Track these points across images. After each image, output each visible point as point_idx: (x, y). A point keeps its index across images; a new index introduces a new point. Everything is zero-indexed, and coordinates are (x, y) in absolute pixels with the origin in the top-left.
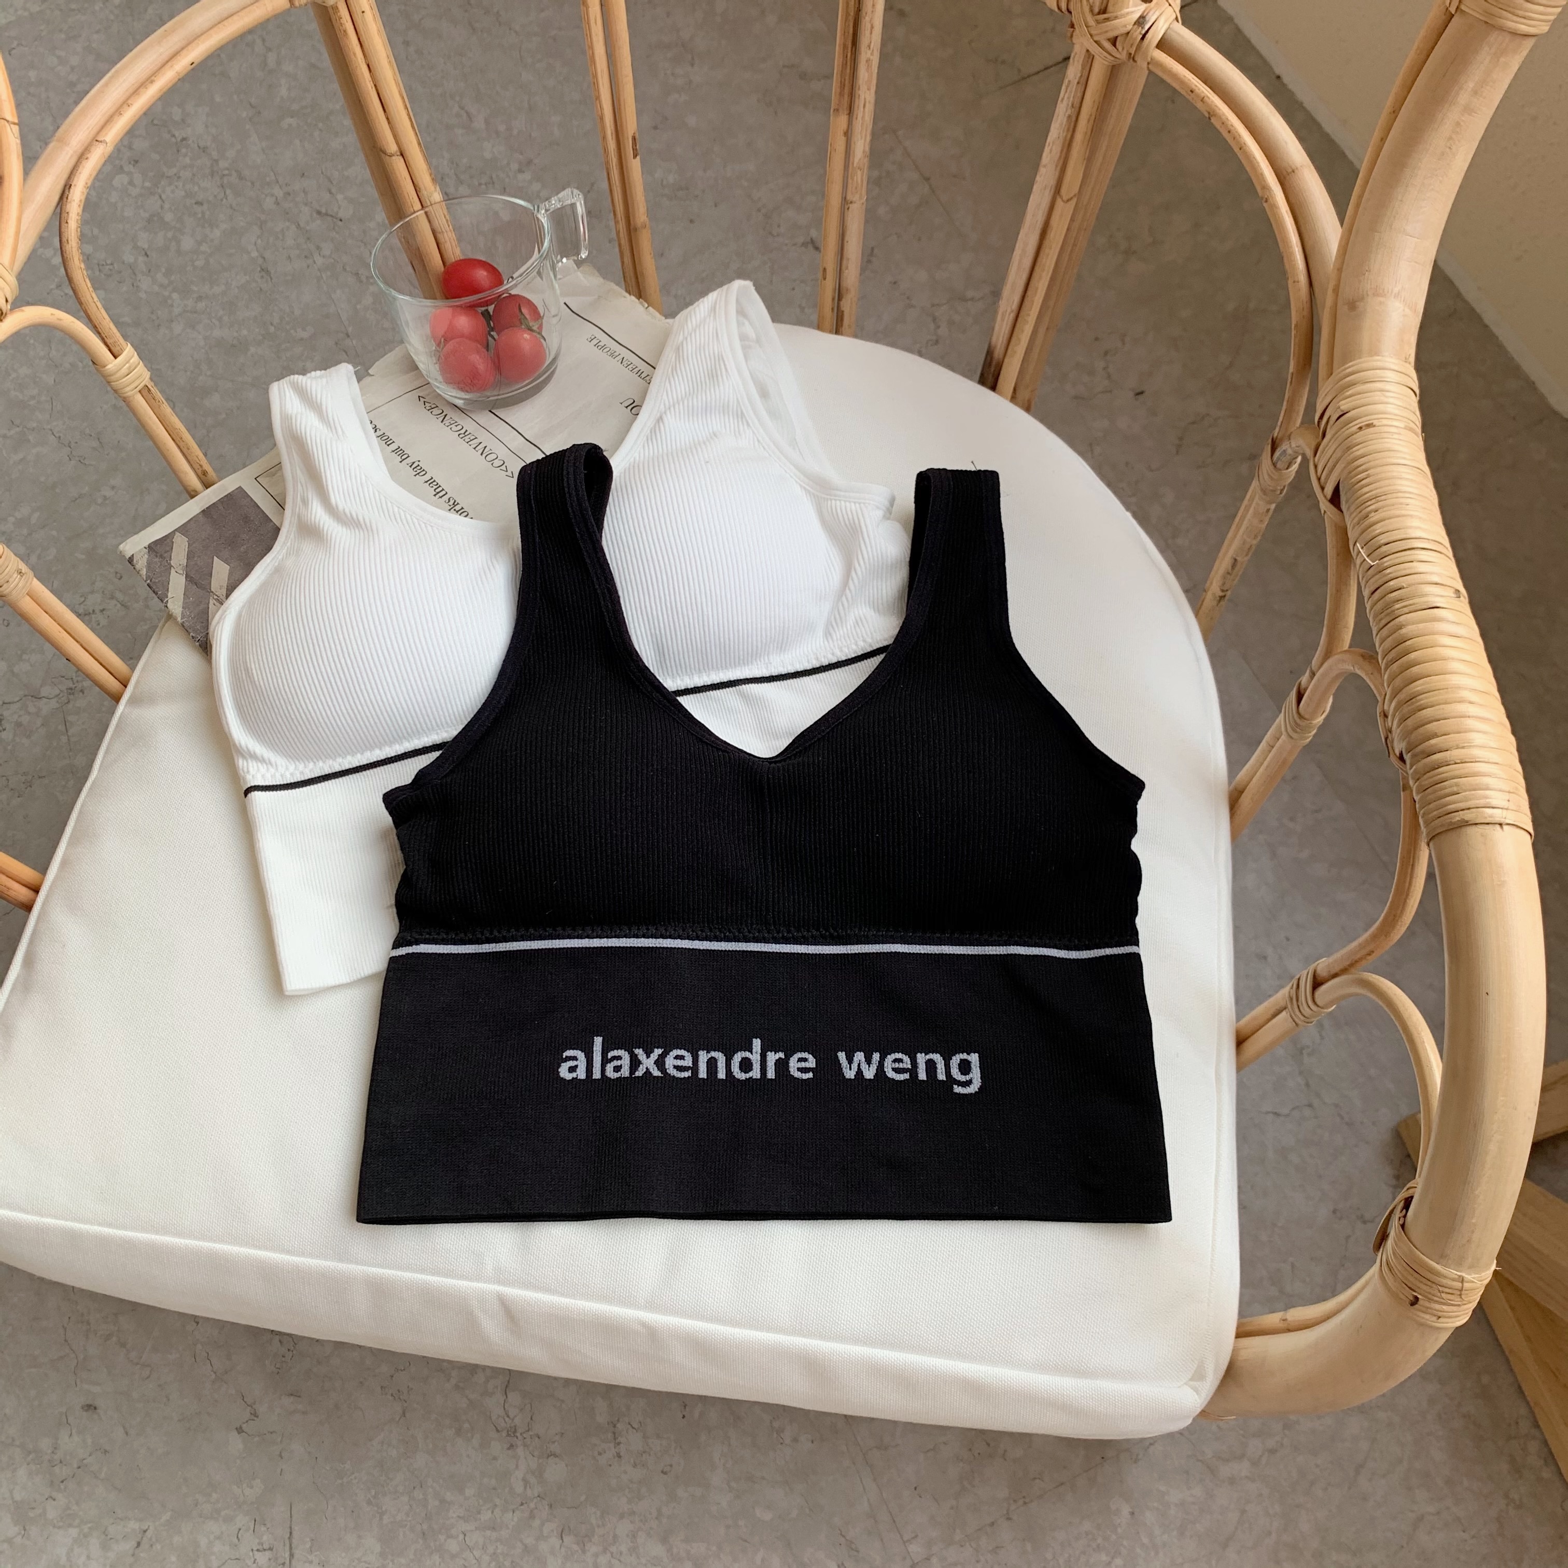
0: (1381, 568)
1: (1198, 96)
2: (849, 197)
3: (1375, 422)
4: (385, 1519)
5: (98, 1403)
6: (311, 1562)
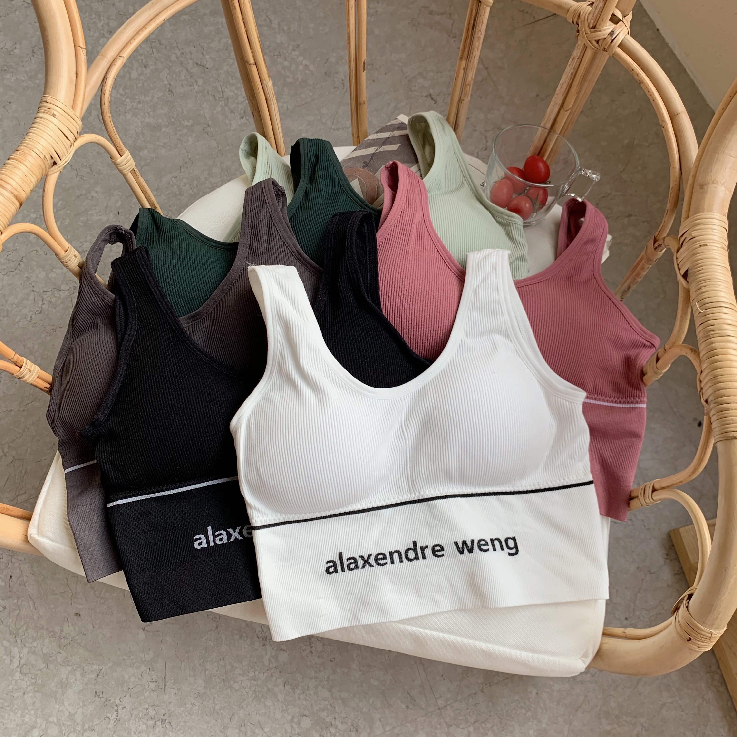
0: (705, 314)
1: (635, 72)
2: (462, 98)
3: (708, 244)
4: (207, 672)
5: (81, 613)
6: (174, 688)
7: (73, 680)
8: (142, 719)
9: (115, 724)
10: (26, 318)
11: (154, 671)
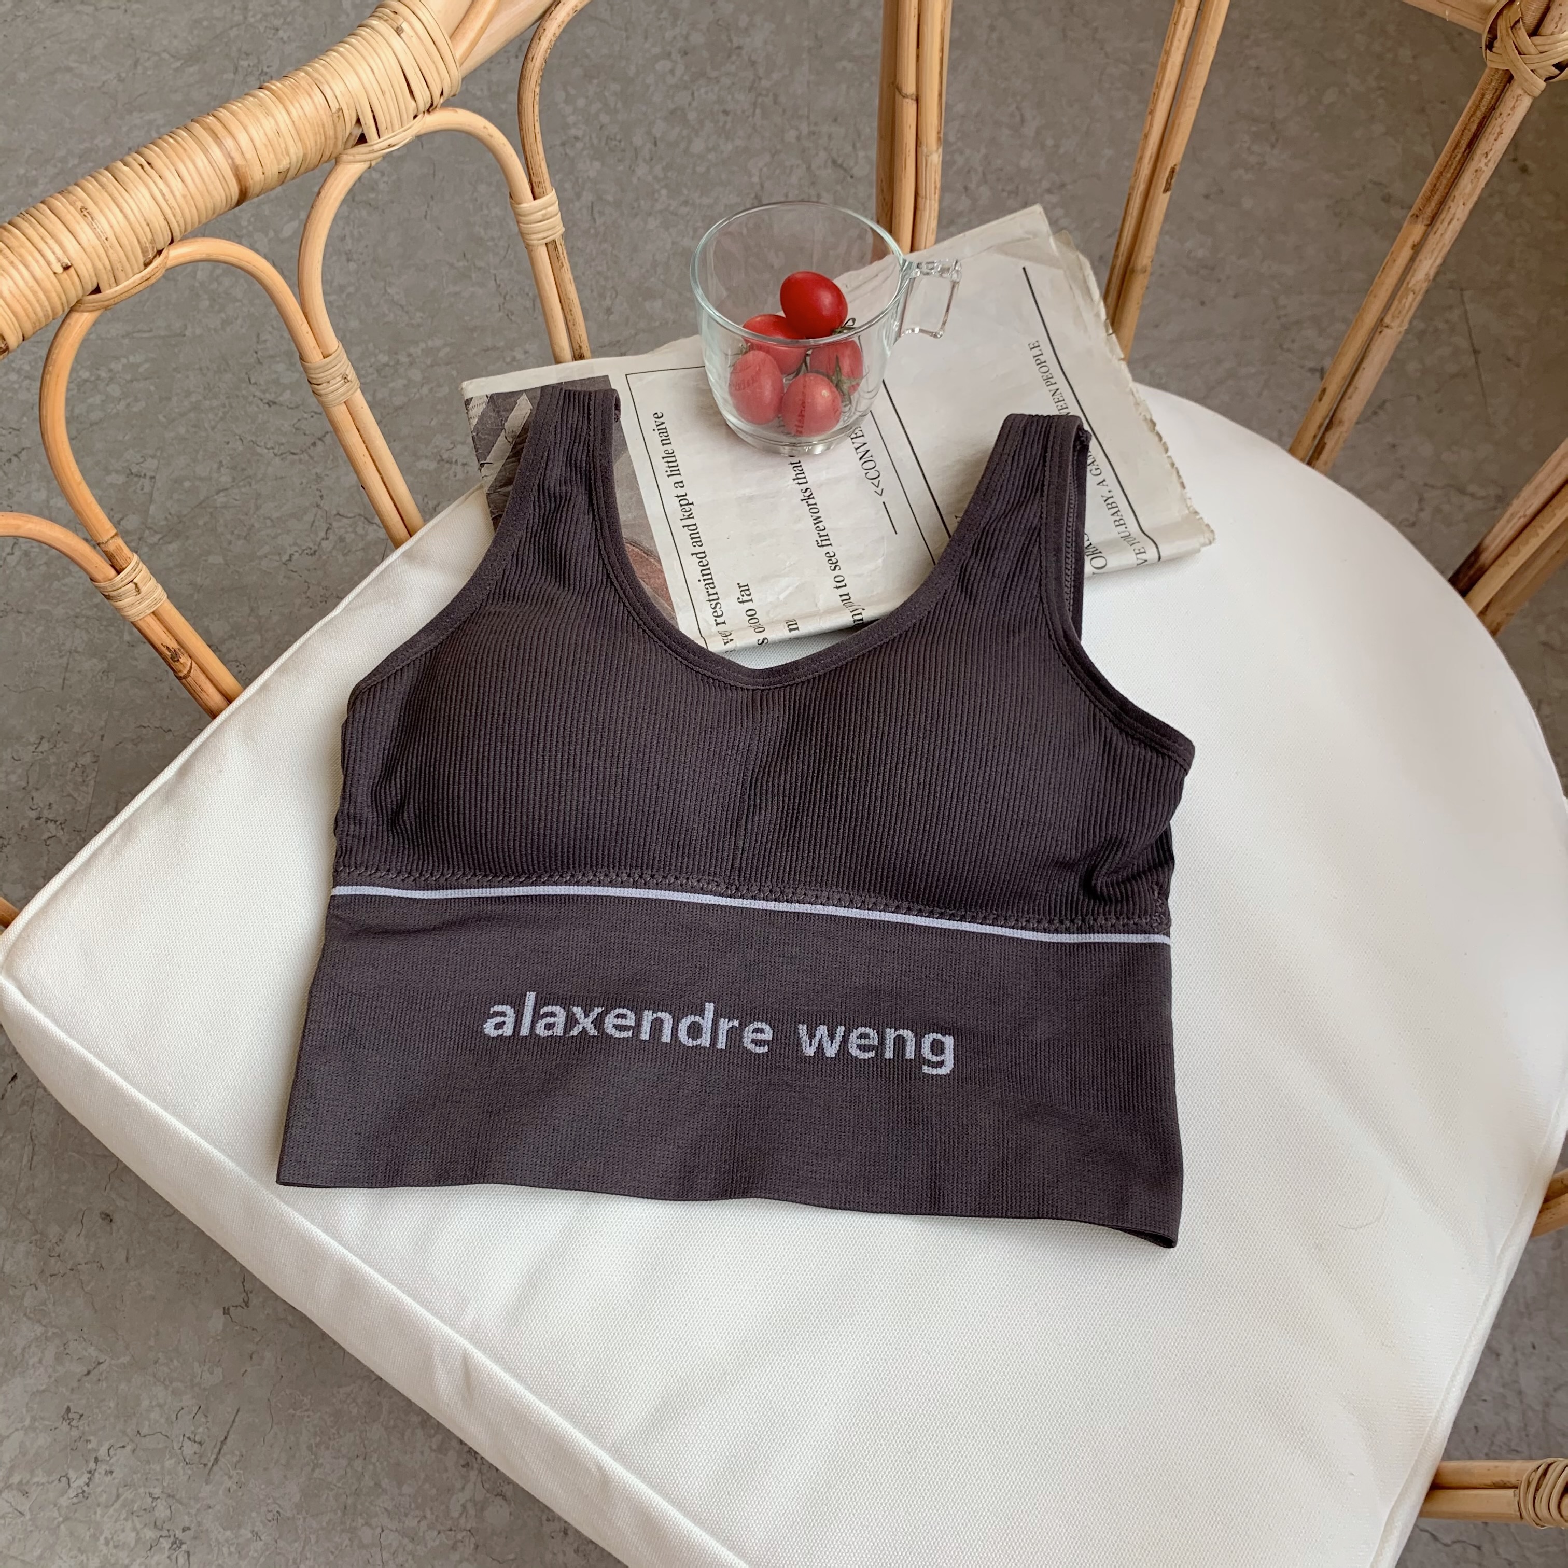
2: (1387, 321)
4: (317, 1471)
5: (116, 1217)
6: (230, 1477)
7: (36, 1359)
8: (135, 1518)
9: (75, 1500)
10: (280, 554)
11: (206, 1416)
